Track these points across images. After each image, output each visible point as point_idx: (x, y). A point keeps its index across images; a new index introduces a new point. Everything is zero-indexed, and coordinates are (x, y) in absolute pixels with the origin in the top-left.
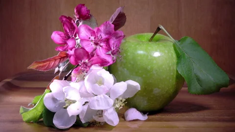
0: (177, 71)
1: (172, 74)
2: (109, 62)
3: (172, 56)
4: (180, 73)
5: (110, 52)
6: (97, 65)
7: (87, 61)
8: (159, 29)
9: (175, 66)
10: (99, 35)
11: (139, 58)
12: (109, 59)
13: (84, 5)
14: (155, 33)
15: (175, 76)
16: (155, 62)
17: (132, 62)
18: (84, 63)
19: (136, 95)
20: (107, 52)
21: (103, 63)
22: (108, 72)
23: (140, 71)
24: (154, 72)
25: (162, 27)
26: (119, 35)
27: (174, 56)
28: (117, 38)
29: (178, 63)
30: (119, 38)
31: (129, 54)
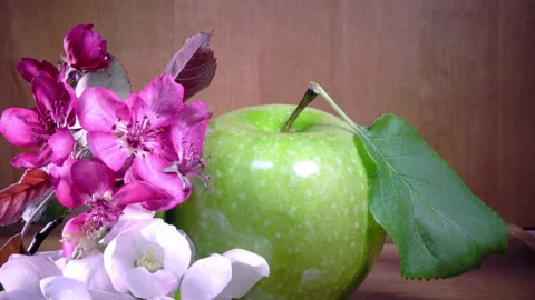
0: (370, 217)
1: (357, 225)
2: (172, 198)
3: (356, 174)
4: (378, 222)
5: (174, 168)
6: (138, 205)
7: (107, 195)
8: (311, 95)
9: (365, 203)
10: (140, 119)
11: (263, 183)
12: (174, 188)
13: (90, 27)
14: (301, 106)
15: (364, 231)
16: (309, 193)
17: (242, 196)
18: (100, 202)
19: (253, 288)
20: (166, 165)
21: (154, 201)
22: (173, 227)
23: (267, 223)
24: (308, 223)
25: (319, 89)
26: (197, 116)
27: (361, 172)
28: (191, 123)
29: (372, 194)
30: (198, 122)
31: (231, 171)
